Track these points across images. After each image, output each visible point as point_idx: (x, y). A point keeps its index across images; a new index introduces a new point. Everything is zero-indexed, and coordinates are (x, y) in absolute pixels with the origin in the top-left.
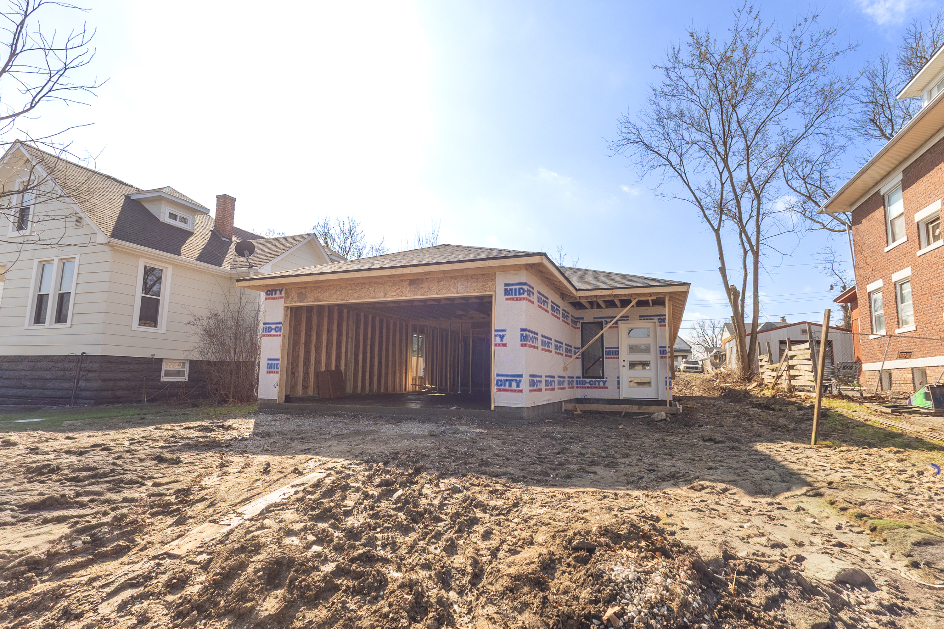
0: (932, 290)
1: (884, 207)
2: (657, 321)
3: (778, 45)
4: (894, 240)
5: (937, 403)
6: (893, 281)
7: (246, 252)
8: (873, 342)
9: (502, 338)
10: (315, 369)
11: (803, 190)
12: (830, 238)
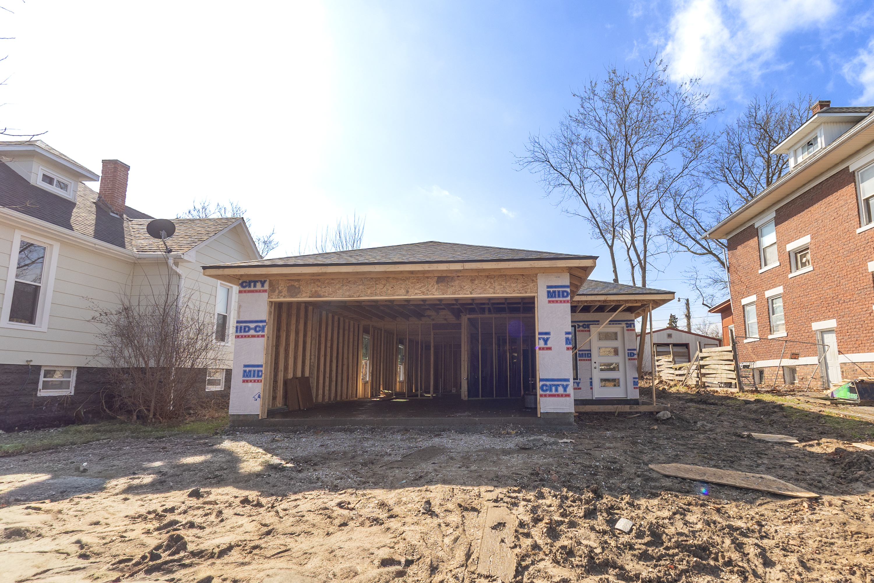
0: (802, 305)
1: (758, 238)
2: (625, 326)
3: (666, 97)
4: (766, 265)
5: (861, 396)
6: (766, 297)
7: (163, 233)
8: (747, 345)
9: (546, 341)
10: (284, 376)
11: (675, 219)
12: (693, 259)
